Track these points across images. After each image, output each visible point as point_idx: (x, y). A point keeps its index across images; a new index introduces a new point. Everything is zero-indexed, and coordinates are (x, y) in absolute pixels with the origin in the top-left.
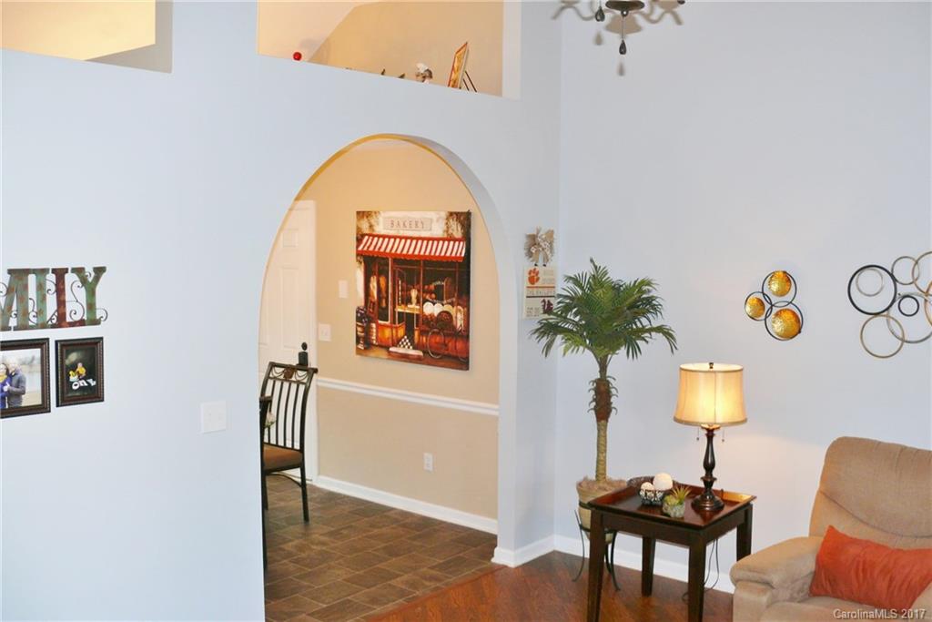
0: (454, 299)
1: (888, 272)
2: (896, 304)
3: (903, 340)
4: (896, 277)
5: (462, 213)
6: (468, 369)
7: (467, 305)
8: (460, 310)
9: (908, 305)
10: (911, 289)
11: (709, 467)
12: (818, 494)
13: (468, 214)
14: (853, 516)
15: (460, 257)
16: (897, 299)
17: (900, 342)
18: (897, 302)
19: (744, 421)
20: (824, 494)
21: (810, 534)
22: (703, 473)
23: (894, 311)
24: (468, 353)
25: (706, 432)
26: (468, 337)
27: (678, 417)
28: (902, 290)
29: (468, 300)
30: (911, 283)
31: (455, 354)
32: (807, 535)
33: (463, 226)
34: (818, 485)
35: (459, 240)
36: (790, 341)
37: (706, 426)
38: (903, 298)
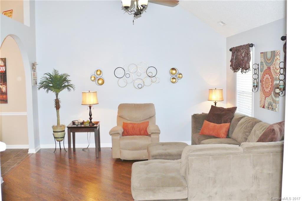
0: (2, 83)
1: (123, 68)
2: (125, 75)
4: (125, 70)
5: (3, 59)
6: (7, 103)
7: (6, 85)
8: (4, 86)
9: (128, 76)
11: (91, 115)
12: (117, 117)
13: (5, 59)
14: (126, 119)
15: (3, 71)
17: (126, 84)
19: (98, 104)
20: (119, 116)
21: (117, 125)
22: (89, 117)
23: (124, 77)
24: (7, 98)
25: (89, 107)
26: (7, 94)
27: (83, 104)
28: (126, 72)
29: (6, 84)
30: (128, 71)
31: (3, 99)
32: (116, 125)
33: (4, 62)
34: (117, 114)
35: (3, 66)
36: (102, 86)
37: (89, 106)
38: (126, 74)
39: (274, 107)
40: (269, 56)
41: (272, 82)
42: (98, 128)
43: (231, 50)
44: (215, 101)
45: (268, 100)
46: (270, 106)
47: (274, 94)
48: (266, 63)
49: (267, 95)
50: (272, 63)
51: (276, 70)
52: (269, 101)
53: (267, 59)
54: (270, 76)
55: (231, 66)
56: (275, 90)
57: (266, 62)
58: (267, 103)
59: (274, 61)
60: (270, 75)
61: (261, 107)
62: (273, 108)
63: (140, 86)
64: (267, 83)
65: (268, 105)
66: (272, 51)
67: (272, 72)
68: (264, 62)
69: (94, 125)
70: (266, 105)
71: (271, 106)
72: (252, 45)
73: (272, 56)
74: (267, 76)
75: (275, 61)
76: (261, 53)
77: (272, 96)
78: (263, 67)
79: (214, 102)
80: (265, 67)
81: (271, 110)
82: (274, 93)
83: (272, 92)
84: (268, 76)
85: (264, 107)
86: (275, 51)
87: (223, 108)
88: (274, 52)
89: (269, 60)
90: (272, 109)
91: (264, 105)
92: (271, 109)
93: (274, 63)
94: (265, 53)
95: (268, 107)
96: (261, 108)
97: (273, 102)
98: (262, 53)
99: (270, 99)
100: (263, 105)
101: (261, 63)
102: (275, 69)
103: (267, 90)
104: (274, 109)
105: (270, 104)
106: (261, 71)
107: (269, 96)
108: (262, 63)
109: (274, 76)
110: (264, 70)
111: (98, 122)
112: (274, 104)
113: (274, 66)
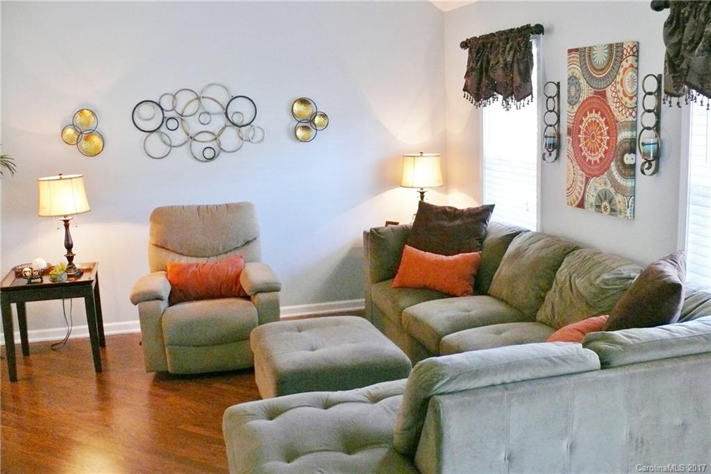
1: (156, 103)
2: (164, 123)
3: (171, 146)
4: (163, 107)
9: (172, 124)
10: (172, 114)
11: (69, 246)
16: (165, 120)
17: (169, 148)
18: (165, 123)
19: (90, 210)
22: (66, 251)
23: (163, 129)
25: (64, 223)
28: (167, 115)
30: (172, 110)
37: (64, 219)
38: (168, 119)
39: (619, 207)
40: (600, 57)
41: (612, 132)
42: (93, 285)
43: (464, 45)
44: (422, 189)
45: (598, 185)
46: (605, 203)
47: (621, 168)
48: (590, 79)
49: (592, 171)
50: (610, 79)
51: (627, 99)
52: (599, 189)
53: (595, 69)
54: (602, 116)
55: (464, 90)
56: (623, 155)
57: (591, 75)
58: (595, 195)
59: (617, 72)
60: (605, 112)
61: (572, 205)
62: (613, 207)
63: (209, 154)
64: (593, 137)
65: (596, 200)
66: (611, 46)
67: (613, 106)
68: (582, 77)
69: (81, 274)
70: (591, 199)
71: (610, 202)
72: (539, 29)
73: (610, 60)
74: (593, 116)
75: (624, 72)
76: (570, 51)
77: (611, 175)
78: (579, 91)
79: (419, 190)
80: (587, 92)
81: (609, 214)
82: (618, 167)
83: (613, 164)
84: (598, 115)
85: (581, 205)
86: (623, 44)
87: (456, 209)
88: (617, 47)
89: (602, 70)
90: (613, 210)
91: (583, 199)
92: (609, 210)
93: (619, 78)
94: (585, 52)
95: (598, 207)
96: (569, 207)
97: (617, 192)
98: (576, 50)
99: (605, 184)
100: (580, 198)
101: (569, 79)
102: (621, 95)
103: (595, 158)
104: (621, 212)
105: (603, 197)
106: (569, 103)
107: (603, 174)
108: (573, 80)
109: (620, 117)
110: (581, 100)
111: (94, 264)
112: (619, 198)
113: (619, 87)
